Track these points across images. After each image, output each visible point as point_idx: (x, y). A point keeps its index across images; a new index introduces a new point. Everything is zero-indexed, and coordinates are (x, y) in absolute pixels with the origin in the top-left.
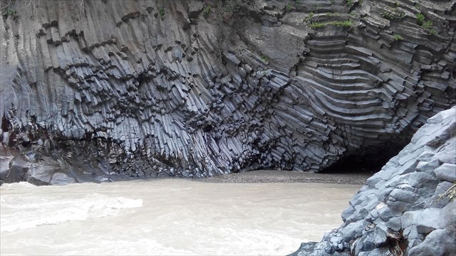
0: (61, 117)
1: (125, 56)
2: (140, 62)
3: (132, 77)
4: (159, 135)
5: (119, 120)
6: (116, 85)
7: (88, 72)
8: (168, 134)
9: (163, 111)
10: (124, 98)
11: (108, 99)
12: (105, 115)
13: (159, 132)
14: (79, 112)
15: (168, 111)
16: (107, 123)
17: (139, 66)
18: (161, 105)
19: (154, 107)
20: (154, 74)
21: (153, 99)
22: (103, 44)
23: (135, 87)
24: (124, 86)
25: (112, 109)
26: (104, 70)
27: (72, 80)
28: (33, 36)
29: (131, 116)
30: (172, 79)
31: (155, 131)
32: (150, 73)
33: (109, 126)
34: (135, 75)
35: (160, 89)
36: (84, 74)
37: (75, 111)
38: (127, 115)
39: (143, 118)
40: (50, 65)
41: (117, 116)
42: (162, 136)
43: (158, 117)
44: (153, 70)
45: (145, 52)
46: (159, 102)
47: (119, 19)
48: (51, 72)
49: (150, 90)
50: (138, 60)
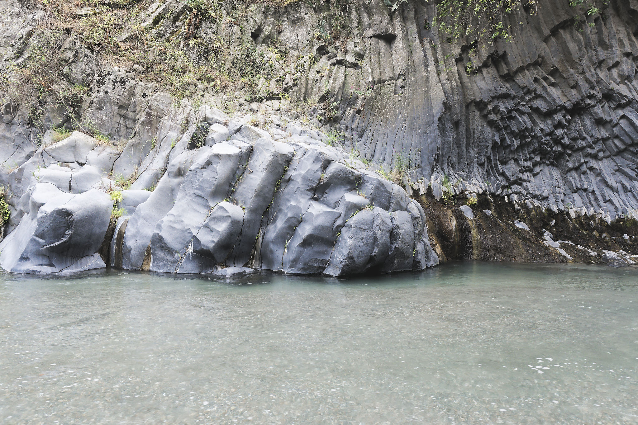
0: (477, 165)
1: (553, 80)
2: (576, 86)
3: (563, 107)
4: (596, 189)
5: (537, 169)
6: (538, 122)
7: (510, 105)
8: (611, 188)
9: (601, 155)
10: (548, 138)
11: (528, 140)
12: (521, 162)
13: (595, 185)
14: (495, 160)
15: (608, 153)
16: (523, 173)
17: (574, 92)
18: (599, 146)
19: (590, 151)
20: (593, 102)
21: (588, 138)
22: (528, 67)
23: (565, 123)
24: (549, 122)
25: (530, 154)
26: (527, 102)
27: (492, 117)
28: (453, 62)
29: (552, 164)
30: (620, 106)
31: (589, 183)
32: (588, 101)
33: (525, 178)
34: (568, 104)
35: (600, 122)
36: (506, 108)
37: (492, 158)
38: (548, 162)
39: (570, 165)
40: (472, 98)
41: (535, 164)
42: (601, 190)
43: (593, 163)
44: (591, 97)
45: (582, 73)
46: (596, 141)
47: (547, 32)
48: (472, 107)
49: (584, 126)
50: (573, 83)
